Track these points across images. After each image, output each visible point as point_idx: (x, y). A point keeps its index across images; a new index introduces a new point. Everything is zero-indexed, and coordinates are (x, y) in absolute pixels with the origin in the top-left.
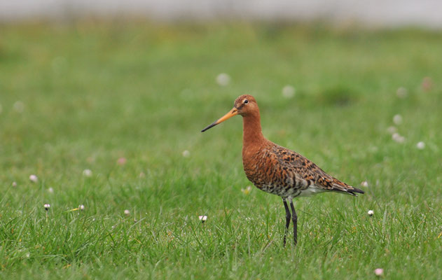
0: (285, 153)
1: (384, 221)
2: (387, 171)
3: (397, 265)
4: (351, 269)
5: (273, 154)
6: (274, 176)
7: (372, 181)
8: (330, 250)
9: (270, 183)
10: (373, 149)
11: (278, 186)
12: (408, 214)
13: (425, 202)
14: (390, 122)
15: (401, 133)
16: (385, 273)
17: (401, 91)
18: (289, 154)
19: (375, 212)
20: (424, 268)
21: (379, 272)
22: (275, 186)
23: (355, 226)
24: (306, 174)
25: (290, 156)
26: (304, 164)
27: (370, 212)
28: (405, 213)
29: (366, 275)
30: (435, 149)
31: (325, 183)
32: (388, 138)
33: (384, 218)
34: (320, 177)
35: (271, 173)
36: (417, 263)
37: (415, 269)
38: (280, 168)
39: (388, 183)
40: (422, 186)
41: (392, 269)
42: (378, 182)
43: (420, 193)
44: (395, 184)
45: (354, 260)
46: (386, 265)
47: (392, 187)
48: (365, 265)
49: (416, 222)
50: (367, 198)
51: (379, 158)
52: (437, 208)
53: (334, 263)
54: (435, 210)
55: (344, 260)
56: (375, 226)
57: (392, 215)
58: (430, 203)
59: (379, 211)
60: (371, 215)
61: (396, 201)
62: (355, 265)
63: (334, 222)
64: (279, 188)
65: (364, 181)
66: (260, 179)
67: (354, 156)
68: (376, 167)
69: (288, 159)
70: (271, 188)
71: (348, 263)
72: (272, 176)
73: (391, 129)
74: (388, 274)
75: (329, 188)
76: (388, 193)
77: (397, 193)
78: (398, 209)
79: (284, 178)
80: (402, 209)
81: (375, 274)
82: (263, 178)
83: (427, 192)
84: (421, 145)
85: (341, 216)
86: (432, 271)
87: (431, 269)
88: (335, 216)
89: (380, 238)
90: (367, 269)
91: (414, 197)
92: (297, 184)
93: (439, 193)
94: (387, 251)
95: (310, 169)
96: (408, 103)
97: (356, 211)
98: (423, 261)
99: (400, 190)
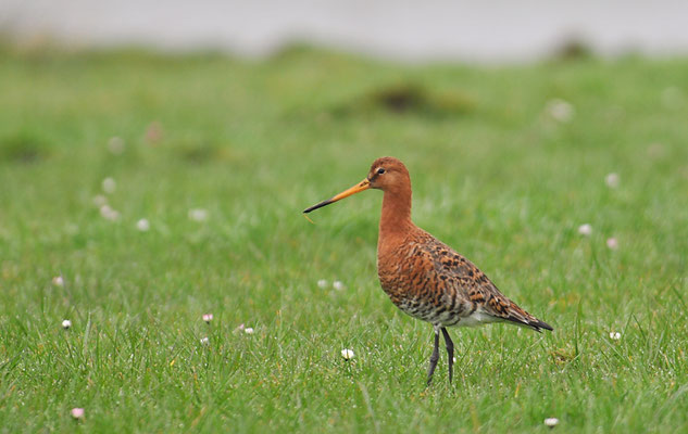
0: (445, 253)
1: (86, 337)
2: (93, 262)
3: (105, 404)
4: (35, 409)
5: (427, 253)
6: (424, 288)
7: (69, 277)
8: (6, 378)
9: (416, 297)
10: (72, 229)
11: (426, 304)
12: (122, 327)
13: (148, 310)
14: (97, 188)
15: (114, 206)
16: (87, 415)
17: (115, 143)
18: (451, 255)
19: (72, 322)
20: (145, 408)
21: (78, 412)
22: (422, 303)
23: (42, 343)
24: (473, 289)
25: (452, 259)
26: (471, 274)
27: (66, 323)
28: (118, 325)
29: (58, 417)
30: (164, 230)
31: (499, 308)
32: (94, 213)
33: (87, 333)
34: (492, 297)
35: (421, 282)
36: (135, 400)
37: (131, 410)
38: (436, 277)
39: (93, 281)
40: (143, 285)
41: (97, 410)
42: (78, 279)
43: (141, 298)
44: (104, 281)
45: (40, 394)
46: (88, 403)
47: (99, 286)
48: (56, 401)
49: (134, 340)
50: (61, 302)
51: (80, 242)
52: (166, 319)
53: (10, 399)
54: (163, 322)
55: (25, 394)
56: (73, 345)
57: (98, 328)
58: (156, 311)
59: (79, 322)
60: (67, 328)
61: (104, 307)
62: (41, 401)
63: (11, 337)
64: (428, 307)
65: (58, 276)
66: (400, 289)
67: (44, 238)
68: (75, 257)
69: (448, 264)
70: (415, 306)
71: (31, 398)
72: (421, 286)
73: (99, 200)
74: (92, 417)
75: (504, 315)
76: (92, 294)
77: (107, 295)
78: (107, 319)
79: (439, 293)
80: (113, 319)
81: (72, 417)
82: (407, 289)
83: (150, 296)
84: (143, 224)
85: (22, 328)
86: (158, 412)
87: (155, 410)
88: (13, 328)
89: (79, 362)
90: (60, 408)
91: (130, 302)
92: (457, 305)
93: (169, 298)
94: (90, 382)
95: (480, 283)
96: (125, 161)
97: (45, 322)
98: (142, 399)
99: (111, 290)
